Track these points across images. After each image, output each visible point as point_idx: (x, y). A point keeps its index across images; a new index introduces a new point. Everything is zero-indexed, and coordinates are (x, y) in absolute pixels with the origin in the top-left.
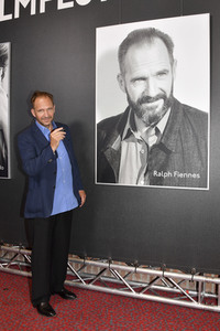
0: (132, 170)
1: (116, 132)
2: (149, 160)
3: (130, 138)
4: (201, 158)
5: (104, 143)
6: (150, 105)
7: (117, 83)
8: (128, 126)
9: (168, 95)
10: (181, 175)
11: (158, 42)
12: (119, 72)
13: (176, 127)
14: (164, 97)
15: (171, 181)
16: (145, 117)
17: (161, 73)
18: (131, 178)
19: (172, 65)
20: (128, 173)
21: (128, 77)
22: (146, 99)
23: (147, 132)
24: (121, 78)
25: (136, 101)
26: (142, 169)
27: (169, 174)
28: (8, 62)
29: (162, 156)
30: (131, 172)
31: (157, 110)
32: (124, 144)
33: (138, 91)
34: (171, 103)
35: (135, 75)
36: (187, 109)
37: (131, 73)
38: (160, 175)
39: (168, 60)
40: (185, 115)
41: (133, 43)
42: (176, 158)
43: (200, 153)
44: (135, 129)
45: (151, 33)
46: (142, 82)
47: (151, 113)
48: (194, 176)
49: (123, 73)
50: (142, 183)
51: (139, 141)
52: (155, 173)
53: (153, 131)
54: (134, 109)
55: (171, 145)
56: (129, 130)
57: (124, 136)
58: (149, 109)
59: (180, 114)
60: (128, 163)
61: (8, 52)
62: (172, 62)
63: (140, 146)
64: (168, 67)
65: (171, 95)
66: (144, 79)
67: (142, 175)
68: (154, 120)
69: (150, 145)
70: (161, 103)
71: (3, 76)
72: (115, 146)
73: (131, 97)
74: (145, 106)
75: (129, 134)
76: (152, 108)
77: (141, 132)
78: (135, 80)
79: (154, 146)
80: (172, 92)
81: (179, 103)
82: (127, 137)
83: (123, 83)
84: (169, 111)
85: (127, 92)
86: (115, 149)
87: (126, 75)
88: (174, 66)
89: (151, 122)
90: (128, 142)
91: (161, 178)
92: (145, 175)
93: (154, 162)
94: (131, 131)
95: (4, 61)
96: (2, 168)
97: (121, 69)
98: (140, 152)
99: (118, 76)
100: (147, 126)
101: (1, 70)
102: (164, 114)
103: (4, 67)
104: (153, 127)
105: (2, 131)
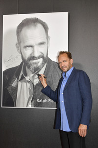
0: (24, 98)
1: (15, 77)
3: (23, 80)
5: (7, 83)
6: (34, 61)
7: (15, 48)
8: (22, 73)
9: (45, 56)
11: (40, 26)
12: (17, 42)
13: (50, 74)
14: (43, 57)
16: (32, 68)
17: (41, 44)
19: (47, 39)
20: (21, 100)
21: (22, 45)
22: (33, 58)
23: (33, 76)
24: (18, 45)
25: (27, 58)
26: (30, 98)
27: (45, 101)
30: (24, 99)
31: (39, 64)
32: (20, 84)
33: (28, 53)
34: (47, 60)
35: (26, 44)
37: (24, 43)
38: (40, 101)
39: (45, 37)
40: (54, 67)
41: (25, 26)
44: (26, 75)
45: (36, 21)
46: (31, 48)
47: (35, 66)
49: (19, 42)
50: (30, 106)
51: (28, 82)
52: (38, 100)
53: (37, 76)
54: (25, 64)
56: (22, 75)
57: (19, 79)
58: (34, 63)
59: (52, 67)
60: (22, 95)
62: (48, 37)
63: (29, 85)
64: (45, 40)
65: (47, 56)
66: (31, 46)
67: (30, 102)
68: (37, 70)
69: (35, 84)
70: (41, 60)
72: (14, 85)
73: (24, 56)
74: (32, 62)
75: (23, 78)
76: (36, 63)
77: (29, 76)
78: (26, 47)
79: (37, 84)
80: (47, 54)
81: (51, 60)
82: (21, 79)
83: (19, 48)
84: (46, 65)
85: (21, 53)
86: (14, 86)
87: (21, 44)
88: (49, 40)
89: (35, 71)
90: (22, 82)
91: (41, 103)
92: (32, 101)
93: (37, 93)
94: (24, 76)
97: (18, 40)
98: (29, 88)
99: (16, 44)
100: (33, 73)
102: (43, 67)
104: (36, 73)
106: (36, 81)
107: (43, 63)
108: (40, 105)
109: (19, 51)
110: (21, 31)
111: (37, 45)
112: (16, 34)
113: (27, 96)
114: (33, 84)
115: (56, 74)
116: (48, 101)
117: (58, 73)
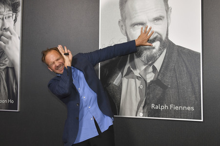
0: (131, 103)
2: (147, 94)
3: (130, 75)
4: (194, 93)
7: (118, 28)
8: (128, 65)
9: (164, 38)
10: (177, 108)
12: (120, 18)
15: (167, 113)
16: (144, 56)
17: (157, 19)
18: (131, 111)
19: (167, 11)
21: (128, 23)
23: (145, 69)
24: (122, 23)
26: (141, 103)
27: (165, 107)
28: (20, 8)
29: (158, 91)
30: (132, 105)
31: (154, 51)
35: (135, 21)
37: (131, 19)
38: (157, 107)
39: (164, 8)
42: (171, 92)
43: (193, 88)
47: (148, 53)
48: (189, 108)
49: (124, 19)
50: (141, 115)
51: (138, 77)
52: (153, 106)
53: (151, 69)
55: (167, 81)
56: (129, 68)
57: (124, 74)
62: (167, 9)
63: (138, 82)
64: (164, 14)
65: (167, 38)
66: (142, 24)
67: (141, 108)
68: (152, 59)
69: (148, 81)
71: (15, 20)
72: (116, 82)
75: (129, 72)
77: (140, 70)
78: (134, 25)
79: (152, 82)
80: (167, 35)
81: (173, 45)
82: (127, 74)
83: (124, 27)
84: (165, 51)
85: (127, 35)
86: (117, 84)
87: (126, 21)
88: (169, 13)
89: (148, 62)
90: (128, 79)
91: (159, 110)
92: (144, 107)
93: (151, 96)
94: (131, 69)
95: (17, 7)
96: (12, 102)
97: (122, 16)
98: (139, 87)
99: (119, 22)
100: (145, 65)
101: (14, 16)
102: (160, 55)
103: (16, 13)
104: (150, 65)
105: (13, 69)
106: (150, 77)
107: (160, 49)
108: (157, 113)
109: (124, 32)
110: (126, 2)
112: (118, 6)
113: (136, 100)
114: (146, 82)
115: (182, 66)
116: (169, 107)
117: (186, 64)
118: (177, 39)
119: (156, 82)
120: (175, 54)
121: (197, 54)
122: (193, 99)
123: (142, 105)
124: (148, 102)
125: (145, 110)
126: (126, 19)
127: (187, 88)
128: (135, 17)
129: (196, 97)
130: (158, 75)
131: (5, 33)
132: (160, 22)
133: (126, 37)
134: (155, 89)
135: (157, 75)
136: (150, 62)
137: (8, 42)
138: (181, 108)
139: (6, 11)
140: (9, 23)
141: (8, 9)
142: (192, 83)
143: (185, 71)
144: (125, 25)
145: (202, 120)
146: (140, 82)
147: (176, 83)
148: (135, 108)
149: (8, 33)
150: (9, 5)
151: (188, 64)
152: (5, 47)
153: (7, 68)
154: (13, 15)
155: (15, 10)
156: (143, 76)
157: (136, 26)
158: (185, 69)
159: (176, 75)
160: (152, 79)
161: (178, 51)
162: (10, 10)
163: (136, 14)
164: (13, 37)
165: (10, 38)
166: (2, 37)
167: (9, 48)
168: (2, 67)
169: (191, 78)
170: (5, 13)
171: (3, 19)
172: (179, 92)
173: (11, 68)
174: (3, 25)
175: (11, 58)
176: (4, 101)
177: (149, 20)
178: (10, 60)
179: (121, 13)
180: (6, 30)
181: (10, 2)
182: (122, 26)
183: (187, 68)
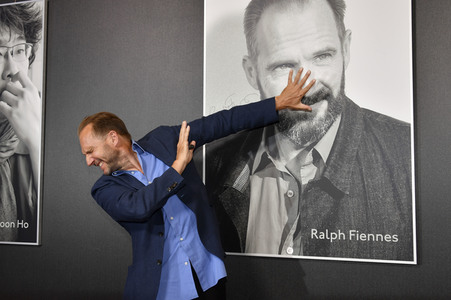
0: (271, 226)
1: (241, 160)
2: (302, 209)
3: (267, 170)
4: (399, 206)
5: (218, 179)
7: (242, 73)
8: (262, 148)
9: (335, 93)
10: (363, 237)
12: (246, 52)
13: (352, 149)
15: (344, 247)
16: (295, 132)
17: (322, 55)
18: (269, 244)
19: (342, 39)
20: (262, 233)
21: (263, 63)
23: (298, 158)
24: (249, 63)
27: (339, 235)
28: (42, 34)
29: (325, 202)
30: (271, 231)
31: (317, 119)
32: (256, 181)
34: (341, 106)
35: (276, 58)
36: (370, 117)
37: (268, 54)
38: (322, 236)
39: (335, 32)
40: (367, 128)
42: (352, 205)
43: (396, 196)
44: (276, 154)
46: (289, 70)
48: (387, 238)
49: (253, 54)
50: (290, 252)
51: (283, 175)
52: (314, 233)
53: (309, 157)
60: (262, 215)
61: (42, 16)
62: (343, 34)
63: (284, 184)
64: (335, 44)
65: (342, 92)
66: (291, 65)
67: (290, 237)
69: (304, 182)
71: (32, 59)
75: (265, 163)
78: (274, 67)
80: (342, 87)
81: (355, 107)
82: (260, 168)
83: (253, 72)
84: (338, 120)
85: (260, 88)
86: (239, 189)
87: (259, 59)
88: (346, 41)
89: (304, 142)
90: (262, 177)
91: (325, 242)
92: (295, 236)
93: (310, 212)
94: (270, 157)
95: (35, 32)
96: (25, 225)
97: (250, 48)
98: (286, 195)
99: (244, 60)
100: (297, 149)
101: (30, 49)
102: (329, 128)
103: (34, 43)
104: (308, 149)
105: (28, 157)
106: (308, 174)
107: (328, 117)
108: (322, 247)
109: (254, 81)
110: (258, 19)
111: (308, 59)
112: (242, 28)
113: (280, 221)
114: (299, 183)
115: (374, 151)
116: (347, 235)
117: (380, 147)
118: (362, 96)
119: (320, 184)
120: (359, 127)
121: (405, 127)
122: (396, 218)
123: (293, 232)
124: (304, 224)
125: (299, 241)
126: (257, 55)
127: (383, 195)
128: (276, 51)
129: (402, 215)
130: (325, 170)
131: (10, 84)
132: (328, 60)
133: (258, 92)
134: (317, 198)
135: (321, 169)
136: (308, 144)
137: (17, 104)
138: (371, 237)
139: (13, 39)
140: (19, 65)
141: (17, 36)
142: (394, 185)
143: (380, 161)
144: (256, 68)
145: (415, 262)
146: (287, 183)
147: (361, 185)
148: (278, 237)
149: (17, 85)
150: (19, 27)
151: (385, 147)
152: (11, 113)
153: (16, 156)
154: (27, 47)
155: (31, 38)
156: (294, 172)
157: (279, 69)
158: (379, 157)
159: (361, 170)
160: (312, 177)
161: (365, 121)
162: (20, 38)
163: (278, 44)
164: (28, 93)
165: (21, 94)
166: (6, 92)
167: (18, 114)
168: (4, 155)
169: (391, 176)
170: (10, 44)
171: (6, 56)
172: (367, 205)
173: (23, 155)
174: (7, 67)
175: (24, 136)
176: (9, 225)
177: (305, 58)
178: (21, 140)
179: (248, 42)
180: (14, 77)
181: (21, 21)
182: (250, 69)
183: (383, 155)
